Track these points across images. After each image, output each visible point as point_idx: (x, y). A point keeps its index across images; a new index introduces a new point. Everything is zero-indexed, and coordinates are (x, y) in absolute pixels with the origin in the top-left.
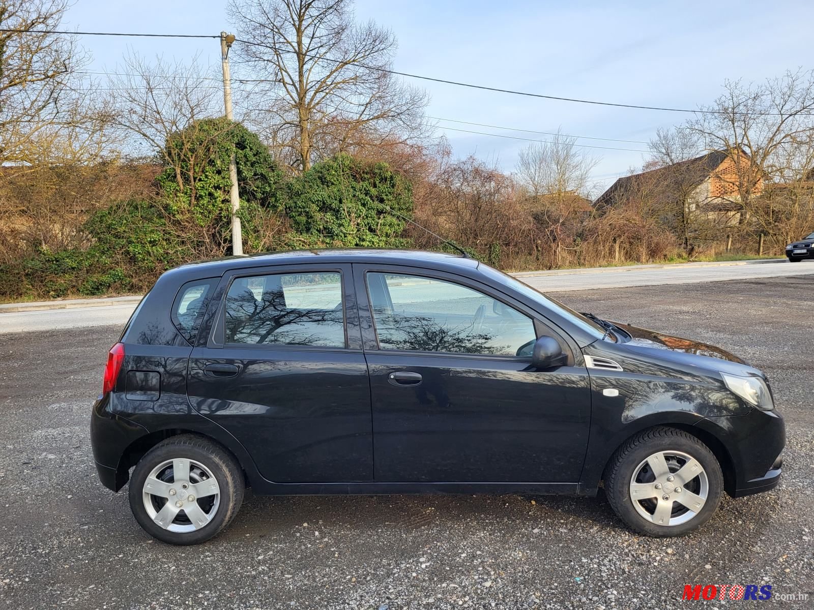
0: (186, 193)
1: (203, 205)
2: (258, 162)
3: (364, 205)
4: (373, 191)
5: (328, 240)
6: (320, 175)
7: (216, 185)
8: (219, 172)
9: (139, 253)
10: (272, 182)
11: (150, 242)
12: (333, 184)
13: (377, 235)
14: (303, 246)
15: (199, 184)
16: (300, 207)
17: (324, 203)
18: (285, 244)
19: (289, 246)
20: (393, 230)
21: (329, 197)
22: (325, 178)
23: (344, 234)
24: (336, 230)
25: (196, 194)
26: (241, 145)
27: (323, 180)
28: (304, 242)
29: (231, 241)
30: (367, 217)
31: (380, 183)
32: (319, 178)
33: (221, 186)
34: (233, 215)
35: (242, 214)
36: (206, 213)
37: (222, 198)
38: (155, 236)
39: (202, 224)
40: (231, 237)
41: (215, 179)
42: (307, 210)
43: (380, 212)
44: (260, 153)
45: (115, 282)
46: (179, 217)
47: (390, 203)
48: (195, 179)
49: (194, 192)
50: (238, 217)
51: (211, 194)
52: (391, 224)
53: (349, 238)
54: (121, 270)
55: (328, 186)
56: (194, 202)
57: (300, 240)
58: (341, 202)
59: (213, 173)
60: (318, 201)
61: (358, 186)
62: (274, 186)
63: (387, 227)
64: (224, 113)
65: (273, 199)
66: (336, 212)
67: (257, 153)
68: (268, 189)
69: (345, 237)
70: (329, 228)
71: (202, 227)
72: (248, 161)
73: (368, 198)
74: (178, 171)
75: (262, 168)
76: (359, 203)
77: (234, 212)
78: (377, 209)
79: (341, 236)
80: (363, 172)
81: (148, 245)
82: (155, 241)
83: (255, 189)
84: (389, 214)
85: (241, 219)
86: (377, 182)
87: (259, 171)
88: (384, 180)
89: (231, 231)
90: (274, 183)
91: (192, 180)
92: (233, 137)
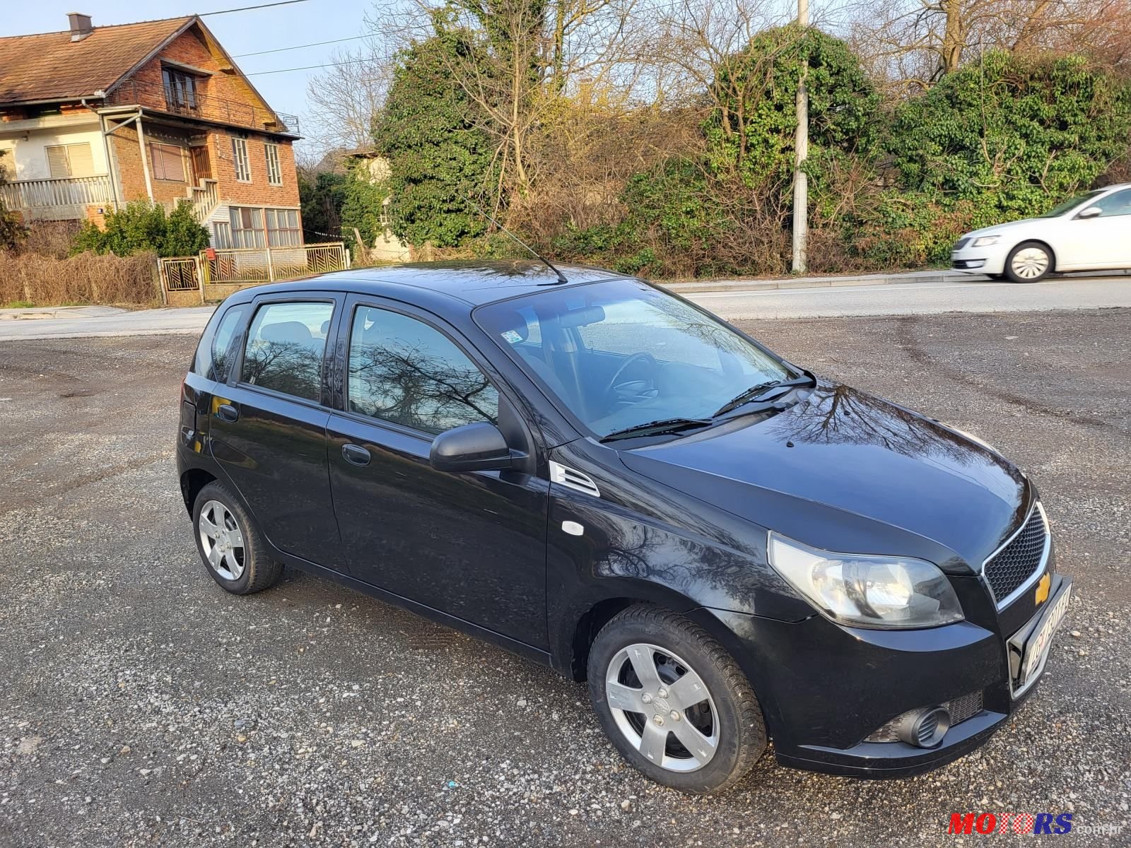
0: (734, 143)
1: (755, 157)
2: (840, 85)
3: (1025, 136)
4: (1047, 111)
5: (947, 201)
6: (949, 92)
7: (773, 127)
8: (779, 108)
9: (673, 228)
10: (860, 114)
11: (687, 213)
12: (970, 105)
13: (1040, 187)
14: (903, 211)
15: (749, 128)
16: (909, 149)
17: (951, 140)
18: (875, 209)
19: (879, 212)
20: (1077, 177)
21: (960, 127)
22: (957, 97)
23: (978, 188)
24: (963, 182)
25: (747, 141)
26: (814, 62)
27: (953, 101)
28: (905, 205)
29: (791, 208)
30: (1029, 157)
31: (1062, 93)
32: (948, 97)
33: (780, 127)
34: (797, 169)
35: (808, 167)
36: (758, 168)
37: (781, 145)
38: (691, 205)
39: (750, 184)
40: (792, 201)
41: (771, 118)
42: (921, 152)
43: (1056, 147)
44: (844, 70)
45: (644, 265)
46: (721, 177)
47: (1080, 129)
48: (745, 120)
49: (744, 139)
50: (802, 171)
51: (766, 141)
52: (1073, 167)
53: (986, 194)
54: (652, 250)
55: (961, 110)
56: (743, 154)
57: (899, 202)
58: (981, 134)
59: (769, 109)
60: (940, 136)
61: (1018, 103)
62: (864, 119)
63: (1065, 173)
64: (795, 15)
65: (864, 140)
66: (970, 153)
67: (839, 71)
68: (854, 125)
69: (979, 193)
70: (953, 180)
71: (751, 189)
72: (822, 85)
73: (1036, 124)
74: (726, 113)
75: (846, 93)
76: (1017, 134)
77: (799, 164)
78: (1052, 142)
79: (971, 193)
80: (1032, 78)
81: (683, 215)
82: (692, 211)
83: (832, 127)
84: (1075, 148)
85: (807, 174)
86: (1057, 94)
87: (840, 97)
88: (1071, 88)
89: (793, 192)
90: (863, 115)
91: (741, 121)
92: (802, 50)
